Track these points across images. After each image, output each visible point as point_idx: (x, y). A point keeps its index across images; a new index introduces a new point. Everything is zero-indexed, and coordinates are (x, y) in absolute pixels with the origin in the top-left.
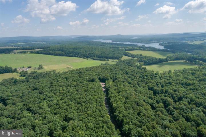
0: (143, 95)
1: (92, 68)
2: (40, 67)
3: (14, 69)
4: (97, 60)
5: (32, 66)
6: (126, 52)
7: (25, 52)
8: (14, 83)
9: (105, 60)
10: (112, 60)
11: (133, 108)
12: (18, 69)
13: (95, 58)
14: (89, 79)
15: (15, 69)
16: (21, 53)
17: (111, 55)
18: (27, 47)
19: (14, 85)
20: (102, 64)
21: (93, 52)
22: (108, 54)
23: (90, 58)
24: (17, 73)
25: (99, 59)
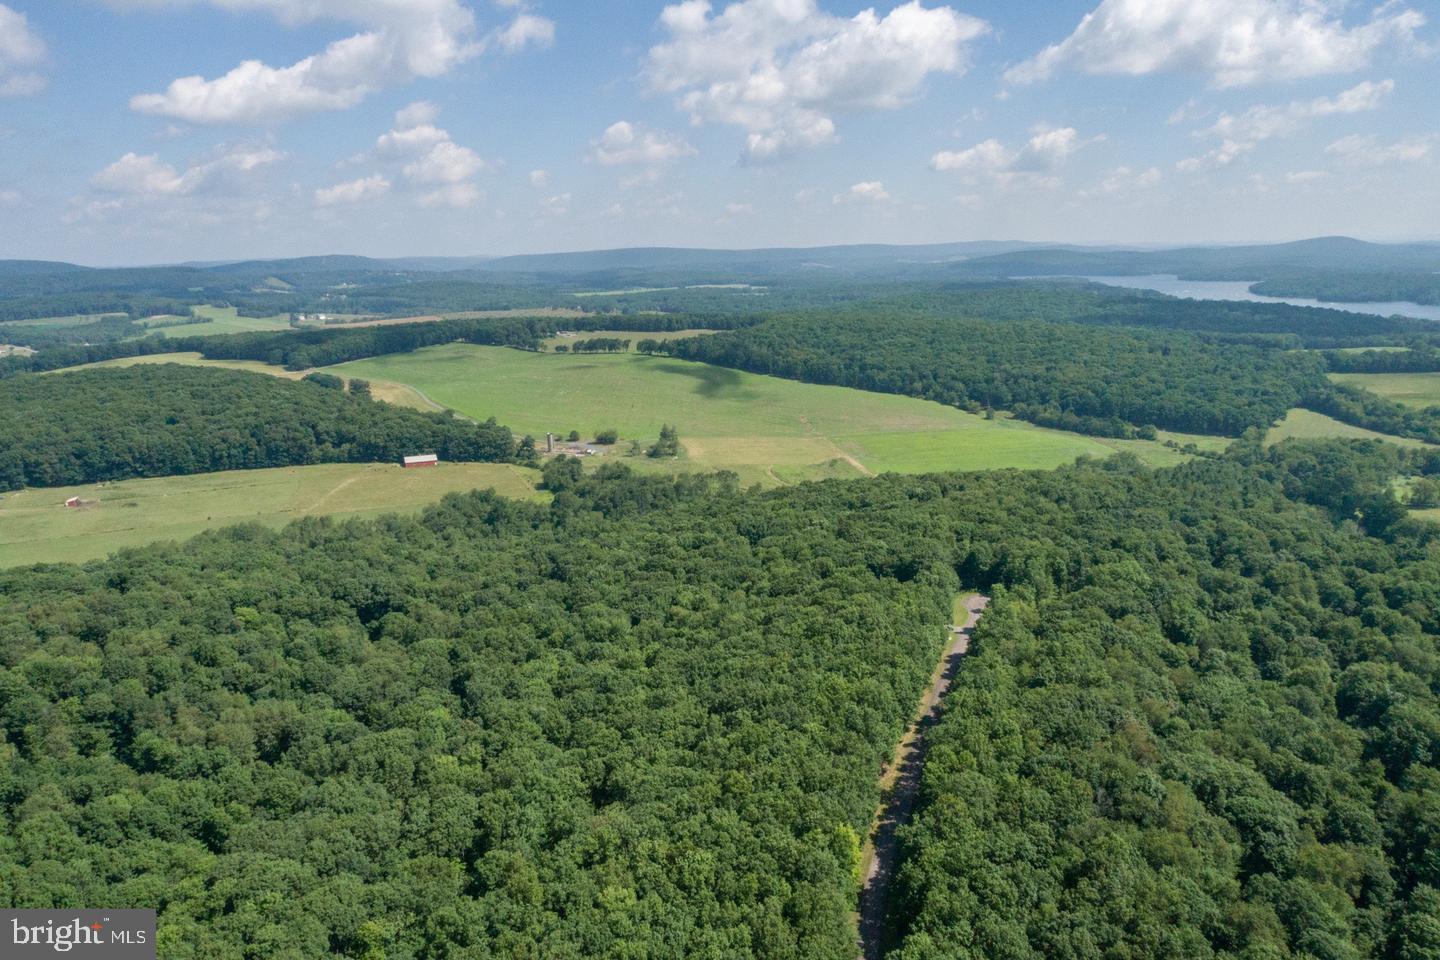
0: (1231, 741)
1: (963, 482)
2: (666, 445)
3: (518, 440)
4: (1061, 426)
5: (620, 429)
6: (1336, 378)
7: (613, 346)
8: (486, 522)
9: (1119, 434)
10: (1182, 439)
11: (1060, 823)
12: (538, 446)
13: (1047, 415)
14: (892, 552)
15: (528, 443)
16: (592, 347)
17: (1176, 399)
18: (654, 313)
19: (485, 535)
20: (1080, 461)
21: (1040, 370)
22: (1162, 387)
23: (1008, 408)
24: (531, 465)
25: (1074, 419)
